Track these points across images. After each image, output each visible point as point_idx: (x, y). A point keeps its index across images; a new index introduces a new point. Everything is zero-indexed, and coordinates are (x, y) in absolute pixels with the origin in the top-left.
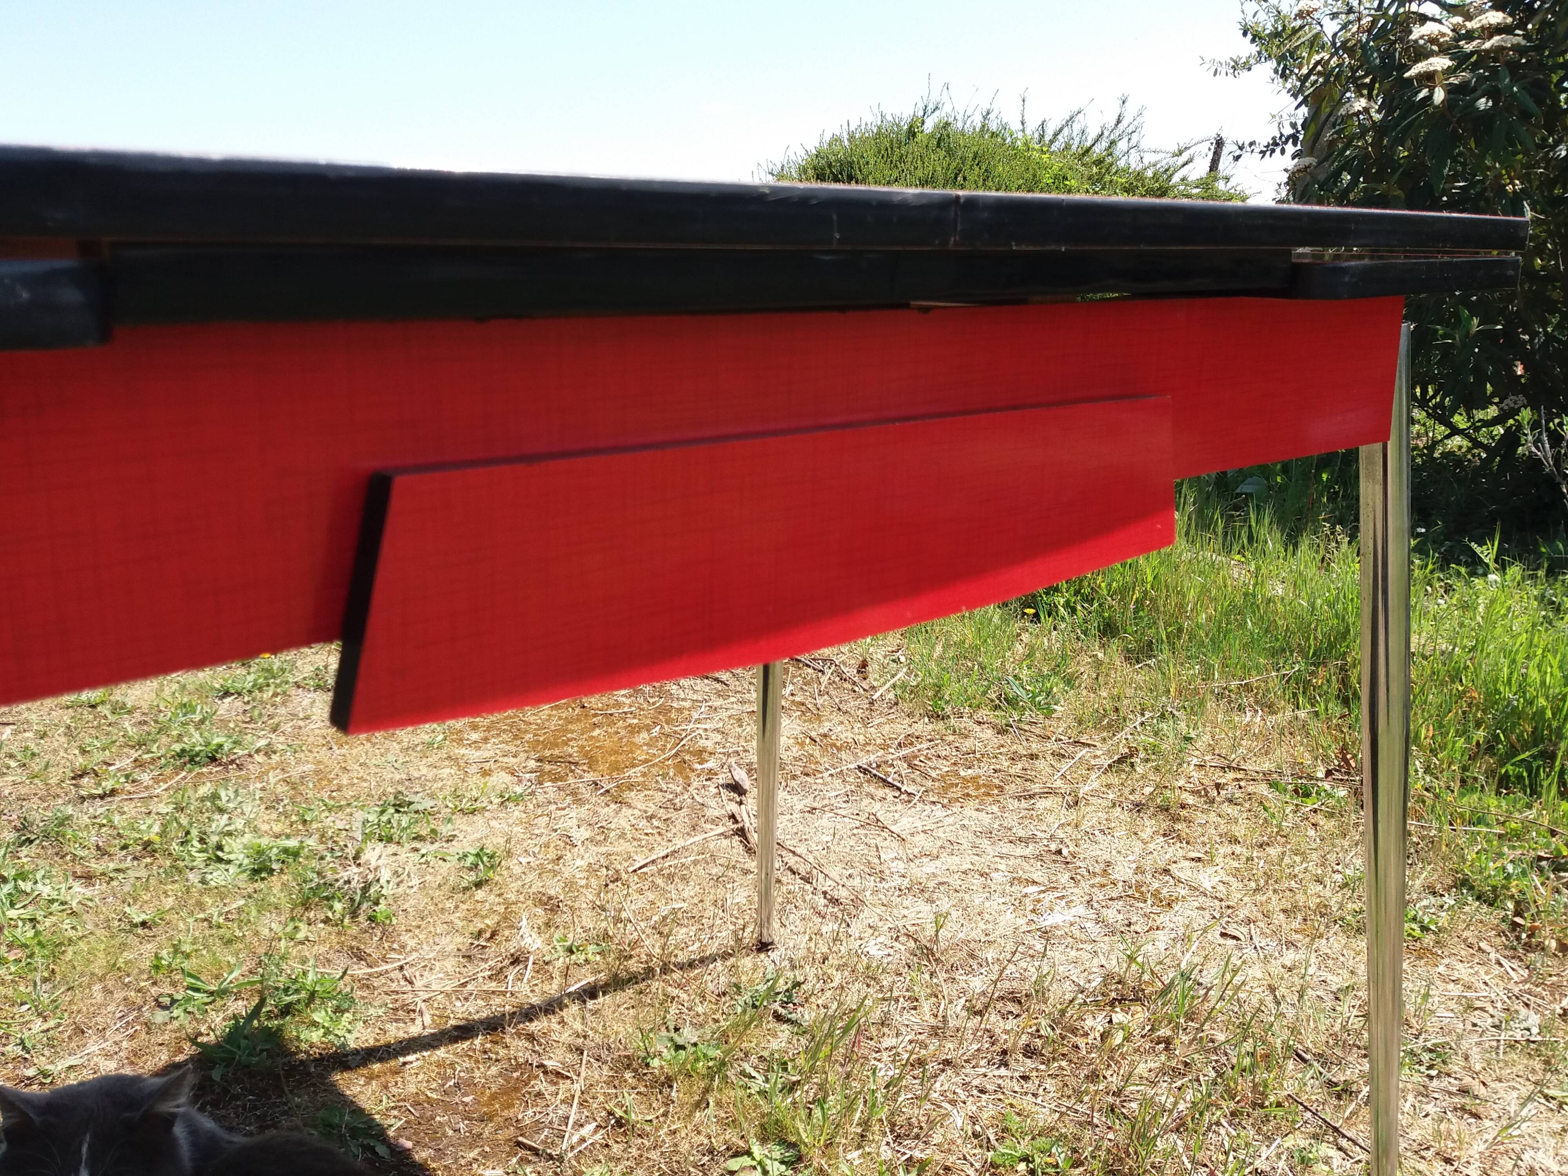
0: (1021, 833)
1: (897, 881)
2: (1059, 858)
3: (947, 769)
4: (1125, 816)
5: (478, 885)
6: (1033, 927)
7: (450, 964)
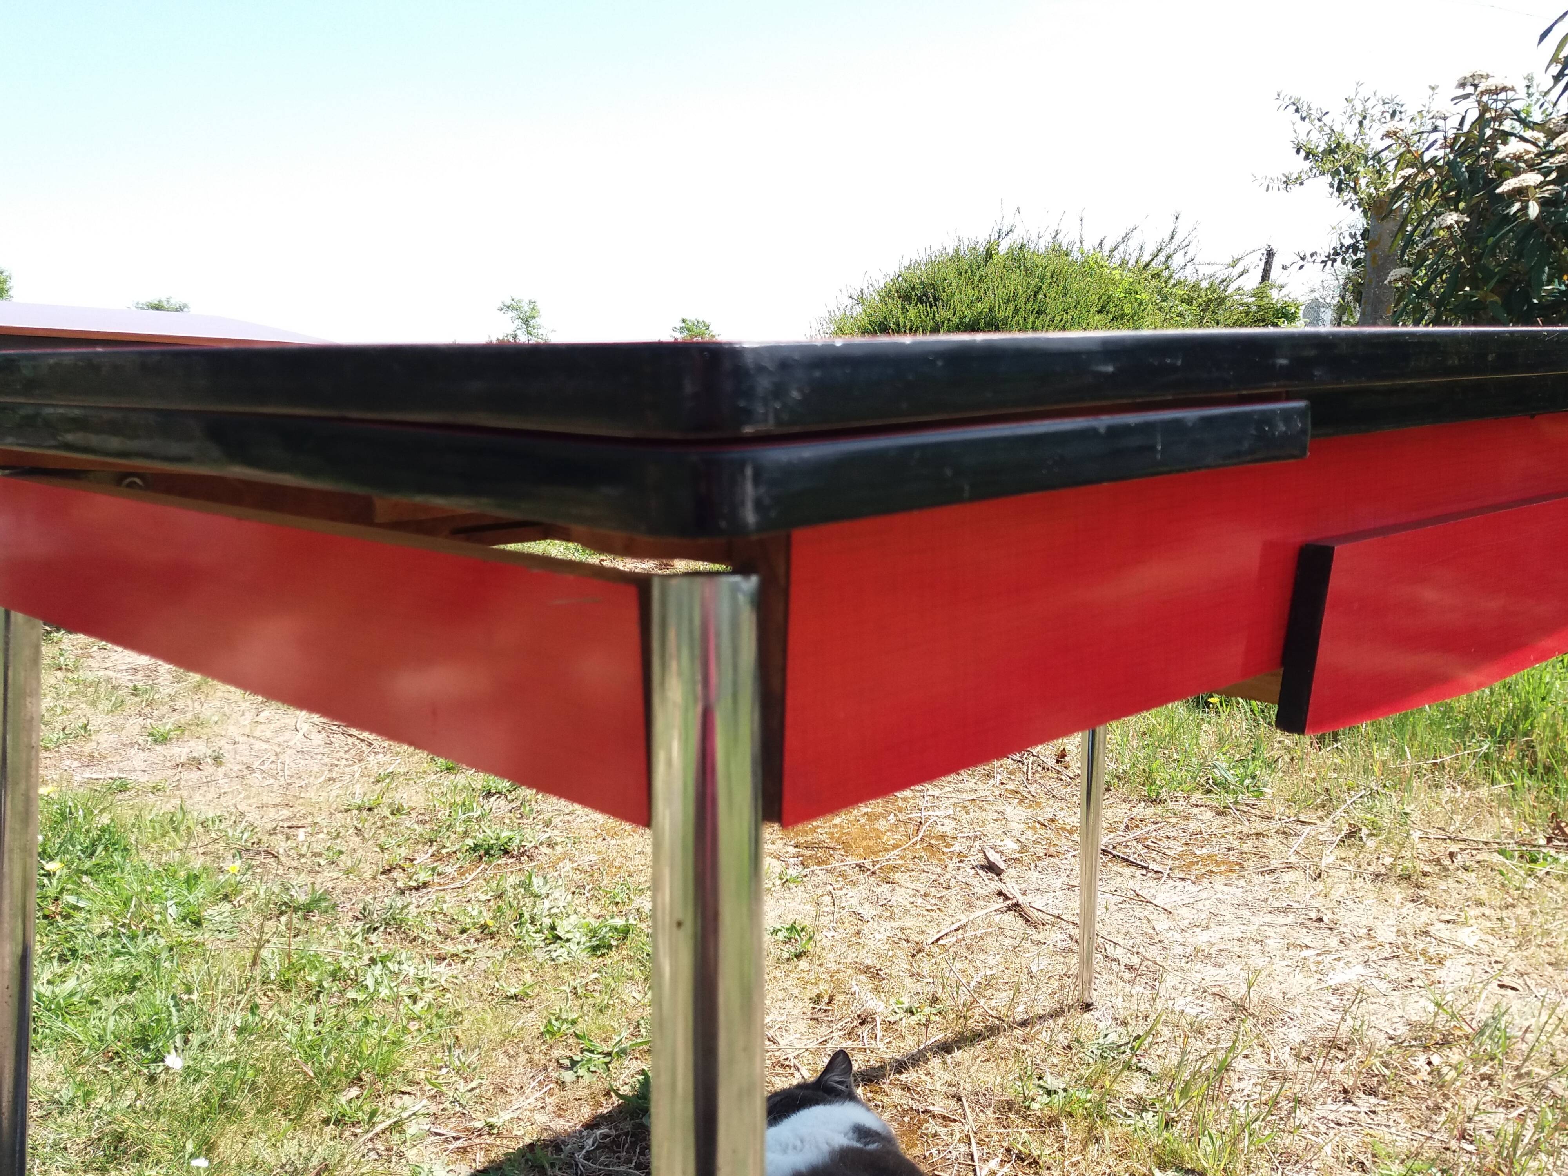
0: (1277, 904)
1: (1179, 949)
2: (1322, 925)
3: (1180, 849)
4: (1369, 885)
5: (798, 956)
6: (1324, 985)
7: (802, 1026)
